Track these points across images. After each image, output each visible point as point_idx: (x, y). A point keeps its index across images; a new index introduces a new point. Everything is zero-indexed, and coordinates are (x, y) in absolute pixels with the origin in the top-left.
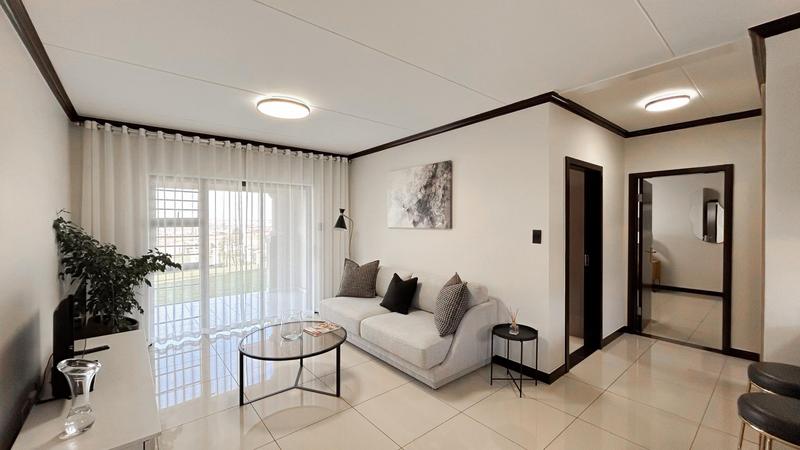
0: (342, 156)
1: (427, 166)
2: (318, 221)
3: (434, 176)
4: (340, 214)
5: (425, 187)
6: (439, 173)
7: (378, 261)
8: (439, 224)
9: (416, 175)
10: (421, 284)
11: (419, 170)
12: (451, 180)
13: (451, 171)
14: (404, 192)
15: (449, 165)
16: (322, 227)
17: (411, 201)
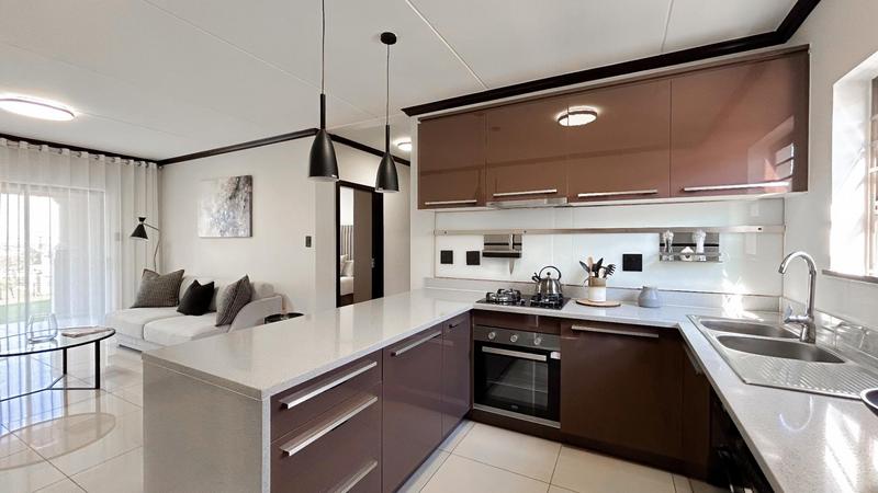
0: (147, 161)
1: (232, 179)
2: (114, 231)
3: (237, 189)
4: (139, 223)
5: (230, 198)
6: (241, 186)
7: (183, 271)
8: (241, 233)
9: (223, 186)
10: (218, 289)
11: (225, 182)
12: (251, 194)
13: (251, 184)
14: (213, 202)
15: (249, 180)
16: (120, 237)
17: (218, 211)
